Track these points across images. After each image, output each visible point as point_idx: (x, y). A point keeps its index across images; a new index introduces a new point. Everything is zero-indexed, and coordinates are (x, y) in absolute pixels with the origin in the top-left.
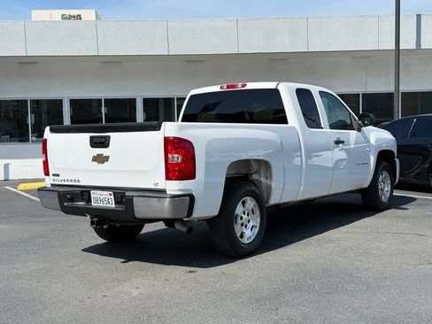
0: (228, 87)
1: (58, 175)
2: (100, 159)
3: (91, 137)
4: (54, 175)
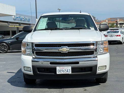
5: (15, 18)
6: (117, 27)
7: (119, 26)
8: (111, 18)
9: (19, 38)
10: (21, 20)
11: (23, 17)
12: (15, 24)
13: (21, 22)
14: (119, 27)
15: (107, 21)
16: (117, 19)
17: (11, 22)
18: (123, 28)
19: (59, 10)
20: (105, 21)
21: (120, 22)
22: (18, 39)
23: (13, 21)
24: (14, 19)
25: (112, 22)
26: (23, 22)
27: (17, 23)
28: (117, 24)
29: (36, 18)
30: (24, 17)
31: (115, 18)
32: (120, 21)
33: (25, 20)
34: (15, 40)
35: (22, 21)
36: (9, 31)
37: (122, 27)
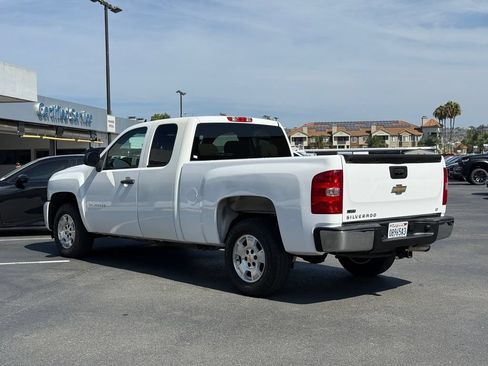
0: (240, 119)
1: (354, 211)
2: (399, 190)
3: (390, 168)
4: (349, 212)
5: (42, 112)
6: (331, 147)
7: (335, 143)
8: (315, 124)
9: (26, 180)
10: (63, 118)
11: (70, 111)
12: (42, 131)
13: (64, 125)
14: (335, 147)
15: (305, 130)
16: (330, 125)
17: (28, 125)
18: (346, 149)
19: (182, 94)
20: (300, 130)
21: (338, 135)
22: (24, 184)
23: (36, 120)
24: (39, 115)
25: (318, 134)
26: (69, 125)
27: (51, 127)
28: (331, 137)
29: (109, 112)
30: (73, 111)
31: (326, 123)
32: (338, 131)
33: (76, 120)
34: (12, 189)
35: (66, 122)
36: (29, 151)
37: (343, 147)
